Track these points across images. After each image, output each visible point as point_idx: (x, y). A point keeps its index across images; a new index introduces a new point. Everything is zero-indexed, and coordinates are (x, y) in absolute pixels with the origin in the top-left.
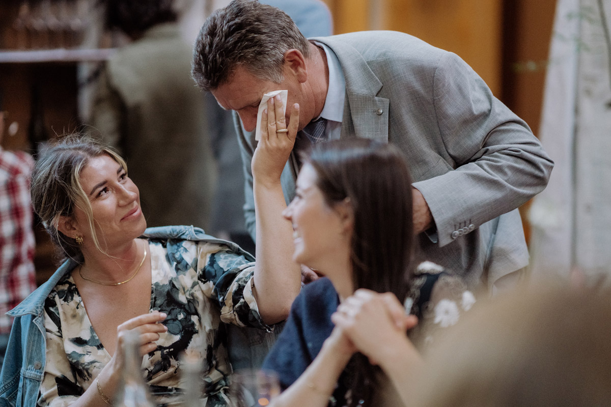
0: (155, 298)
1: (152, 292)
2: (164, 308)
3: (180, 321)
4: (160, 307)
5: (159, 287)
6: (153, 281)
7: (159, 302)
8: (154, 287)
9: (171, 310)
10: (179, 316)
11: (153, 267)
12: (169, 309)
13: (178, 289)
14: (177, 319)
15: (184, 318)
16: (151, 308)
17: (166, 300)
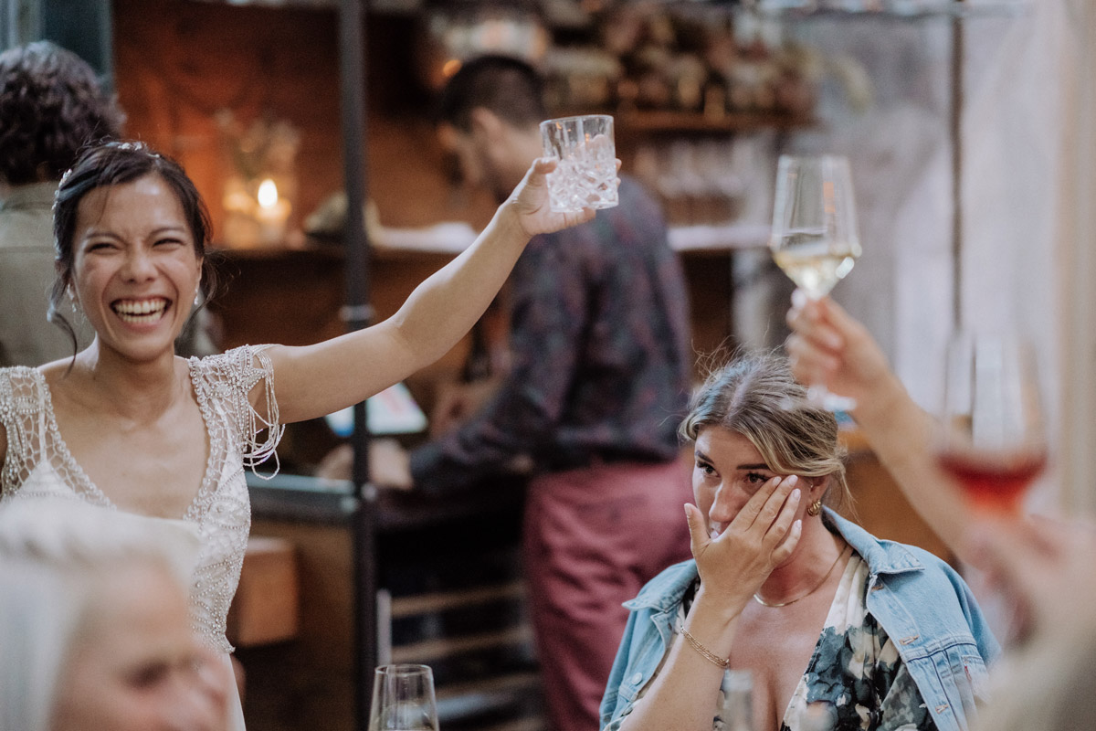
0: (819, 655)
1: (818, 644)
2: (826, 679)
3: (837, 708)
4: (819, 674)
5: (832, 638)
6: (826, 623)
7: (820, 665)
8: (825, 635)
9: (834, 685)
10: (839, 699)
11: (837, 597)
12: (832, 682)
13: (851, 650)
14: (835, 703)
15: (846, 706)
16: (807, 672)
17: (833, 665)
